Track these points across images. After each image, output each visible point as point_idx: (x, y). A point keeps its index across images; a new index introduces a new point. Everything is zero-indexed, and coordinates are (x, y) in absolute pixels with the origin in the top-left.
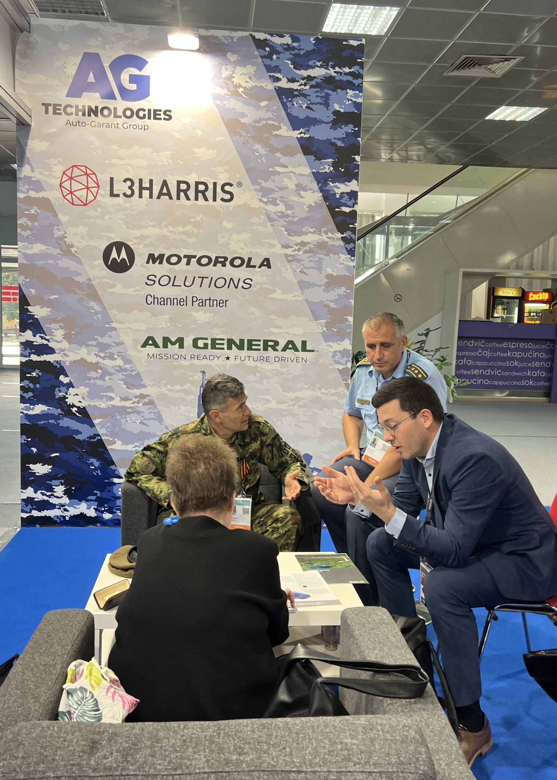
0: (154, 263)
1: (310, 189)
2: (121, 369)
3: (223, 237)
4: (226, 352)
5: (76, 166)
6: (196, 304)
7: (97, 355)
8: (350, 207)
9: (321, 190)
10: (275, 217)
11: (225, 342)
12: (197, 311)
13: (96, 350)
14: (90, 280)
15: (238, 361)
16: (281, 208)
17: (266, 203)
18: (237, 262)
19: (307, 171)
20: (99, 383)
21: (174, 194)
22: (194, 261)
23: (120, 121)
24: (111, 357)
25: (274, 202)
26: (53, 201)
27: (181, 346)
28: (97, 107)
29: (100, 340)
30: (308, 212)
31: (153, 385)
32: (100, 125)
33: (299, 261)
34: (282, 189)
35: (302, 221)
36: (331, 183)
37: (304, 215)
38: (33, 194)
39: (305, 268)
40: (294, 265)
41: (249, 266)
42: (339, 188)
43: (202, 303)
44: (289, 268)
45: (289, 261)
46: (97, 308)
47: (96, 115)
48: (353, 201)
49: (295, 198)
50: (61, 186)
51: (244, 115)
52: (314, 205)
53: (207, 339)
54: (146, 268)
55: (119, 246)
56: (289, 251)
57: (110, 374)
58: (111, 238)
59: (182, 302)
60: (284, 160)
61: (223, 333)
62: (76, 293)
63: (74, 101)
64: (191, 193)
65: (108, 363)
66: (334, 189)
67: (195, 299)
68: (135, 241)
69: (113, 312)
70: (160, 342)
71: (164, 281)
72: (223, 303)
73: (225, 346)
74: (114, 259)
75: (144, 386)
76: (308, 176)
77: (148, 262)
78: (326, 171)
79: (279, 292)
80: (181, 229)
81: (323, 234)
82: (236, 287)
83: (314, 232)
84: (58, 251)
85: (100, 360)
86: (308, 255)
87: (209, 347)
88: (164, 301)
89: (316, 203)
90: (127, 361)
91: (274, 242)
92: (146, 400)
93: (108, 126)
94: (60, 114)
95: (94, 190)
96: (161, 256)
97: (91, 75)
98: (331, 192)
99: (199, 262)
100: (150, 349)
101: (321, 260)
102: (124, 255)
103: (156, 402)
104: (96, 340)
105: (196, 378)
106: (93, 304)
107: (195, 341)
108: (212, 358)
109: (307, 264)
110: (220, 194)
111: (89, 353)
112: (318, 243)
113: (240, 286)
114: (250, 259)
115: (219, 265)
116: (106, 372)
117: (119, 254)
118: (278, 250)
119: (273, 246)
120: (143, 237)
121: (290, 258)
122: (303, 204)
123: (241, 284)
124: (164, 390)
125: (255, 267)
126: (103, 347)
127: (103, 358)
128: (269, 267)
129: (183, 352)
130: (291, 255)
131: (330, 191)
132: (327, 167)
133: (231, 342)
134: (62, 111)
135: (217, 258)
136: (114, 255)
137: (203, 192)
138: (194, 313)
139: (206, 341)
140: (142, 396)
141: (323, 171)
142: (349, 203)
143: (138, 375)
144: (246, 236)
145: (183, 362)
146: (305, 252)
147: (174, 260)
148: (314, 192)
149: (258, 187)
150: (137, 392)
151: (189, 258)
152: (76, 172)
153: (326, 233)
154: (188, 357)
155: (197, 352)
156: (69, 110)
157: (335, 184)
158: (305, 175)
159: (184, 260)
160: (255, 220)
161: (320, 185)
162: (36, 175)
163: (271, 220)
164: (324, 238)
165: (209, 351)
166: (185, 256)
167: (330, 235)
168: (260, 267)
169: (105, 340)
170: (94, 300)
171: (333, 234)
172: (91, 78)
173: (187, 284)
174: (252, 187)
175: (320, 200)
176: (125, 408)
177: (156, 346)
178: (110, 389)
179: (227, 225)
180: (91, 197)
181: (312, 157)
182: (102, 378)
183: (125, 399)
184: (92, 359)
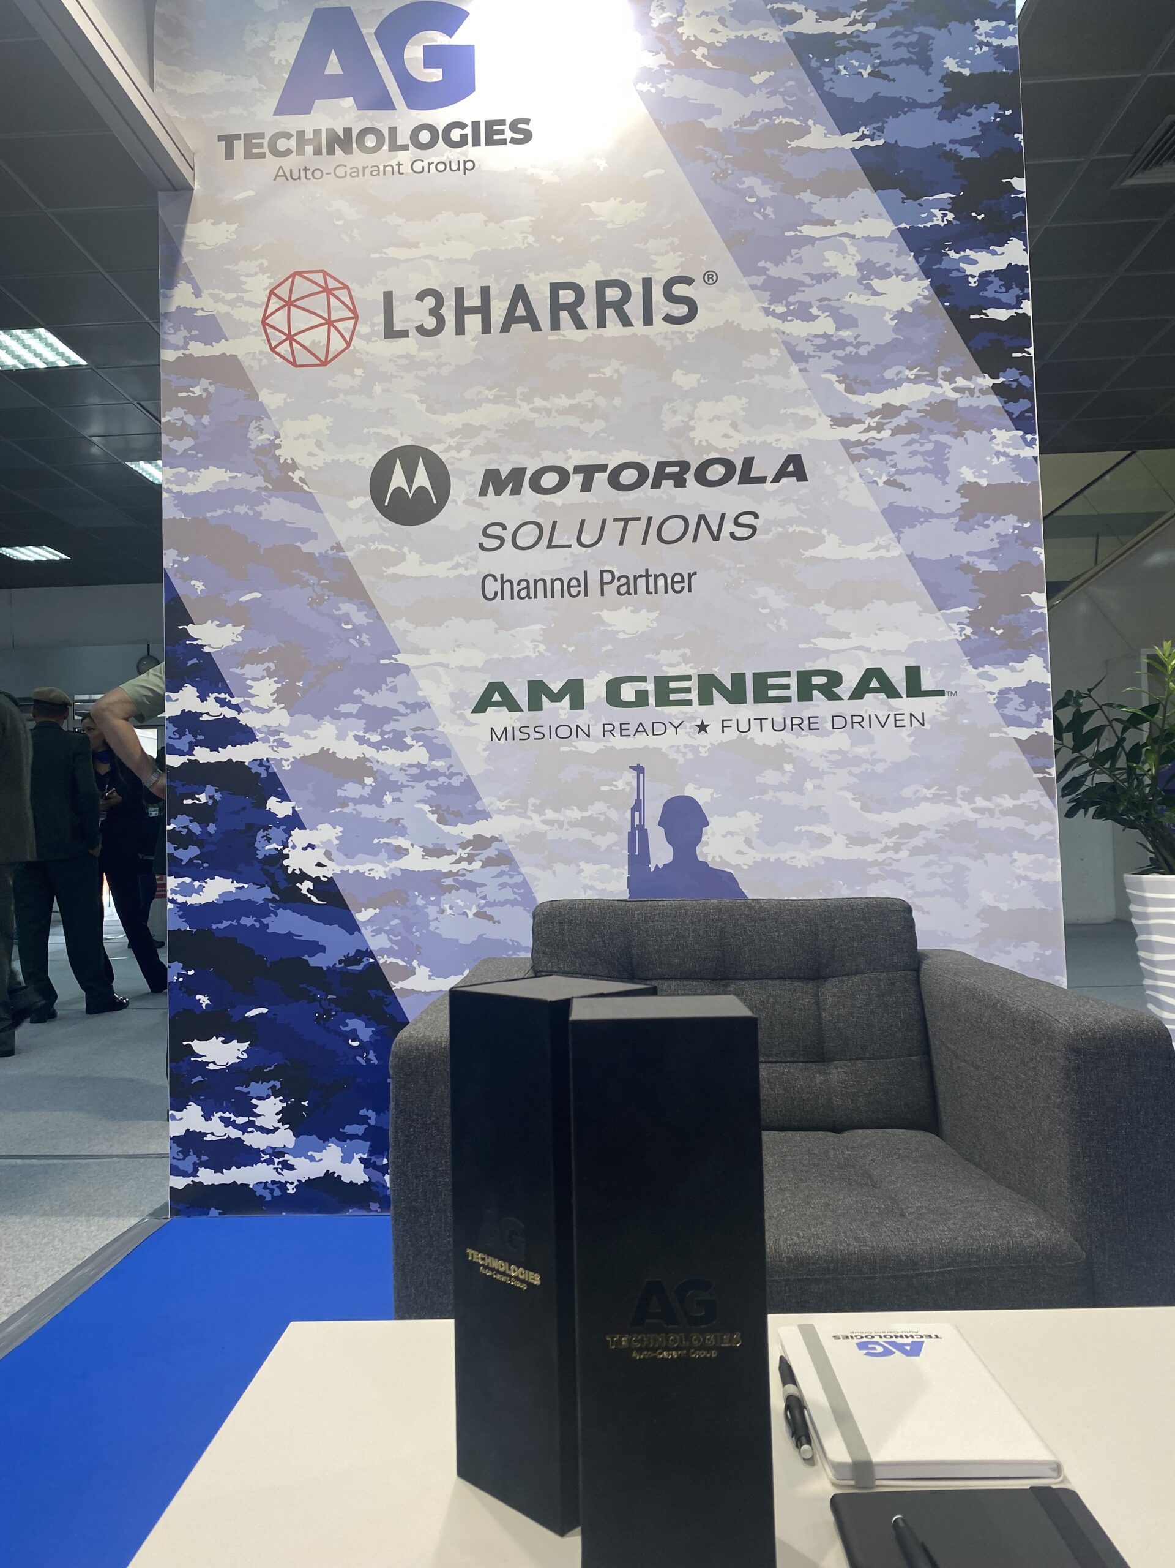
0: (498, 492)
1: (898, 273)
2: (422, 773)
3: (674, 412)
4: (698, 712)
5: (300, 274)
6: (611, 590)
7: (361, 740)
8: (1009, 307)
9: (926, 271)
10: (808, 349)
11: (693, 684)
12: (615, 608)
13: (357, 727)
14: (339, 548)
15: (732, 734)
16: (825, 325)
17: (783, 317)
18: (716, 472)
19: (885, 227)
20: (369, 811)
21: (543, 316)
22: (601, 478)
23: (404, 157)
24: (398, 743)
25: (804, 313)
26: (246, 362)
27: (577, 703)
28: (348, 131)
29: (369, 699)
30: (896, 329)
31: (508, 811)
32: (356, 172)
33: (881, 455)
34: (822, 278)
35: (882, 355)
36: (952, 253)
37: (886, 337)
38: (197, 349)
39: (900, 472)
40: (870, 467)
41: (747, 478)
42: (974, 262)
43: (627, 586)
44: (856, 475)
45: (855, 458)
46: (359, 617)
47: (347, 149)
48: (1016, 291)
49: (857, 299)
50: (264, 323)
51: (712, 111)
52: (910, 310)
53: (643, 679)
54: (479, 506)
55: (409, 456)
56: (853, 433)
57: (396, 787)
58: (388, 438)
59: (574, 587)
60: (824, 206)
61: (685, 659)
62: (305, 584)
63: (293, 123)
64: (588, 311)
65: (391, 758)
66: (961, 265)
67: (607, 577)
68: (452, 441)
69: (398, 627)
70: (521, 696)
71: (527, 536)
72: (682, 582)
73: (694, 696)
74: (399, 490)
75: (485, 815)
76: (890, 240)
77: (483, 492)
78: (935, 223)
79: (832, 540)
80: (564, 402)
81: (940, 382)
82: (716, 538)
83: (917, 380)
84: (259, 481)
85: (370, 752)
86: (907, 438)
87: (652, 700)
88: (528, 589)
89: (915, 304)
90: (439, 750)
91: (812, 412)
92: (491, 852)
93: (376, 171)
94: (262, 156)
95: (345, 326)
96: (517, 474)
97: (333, 58)
98: (955, 274)
99: (614, 481)
100: (499, 717)
101: (941, 448)
102: (422, 479)
103: (517, 855)
104: (358, 699)
105: (620, 784)
106: (347, 608)
107: (613, 689)
108: (659, 729)
109: (903, 460)
110: (661, 306)
111: (341, 736)
112: (930, 404)
113: (725, 533)
114: (748, 462)
115: (668, 484)
116: (385, 784)
117: (410, 478)
118: (824, 431)
119: (807, 422)
120: (469, 431)
121: (858, 450)
122: (884, 310)
123: (729, 527)
124: (536, 822)
125: (762, 480)
126: (375, 718)
127: (377, 746)
128: (801, 476)
129: (582, 717)
130: (858, 443)
131: (951, 271)
132: (939, 214)
133: (708, 686)
134: (266, 149)
135: (661, 466)
136: (398, 479)
137: (618, 306)
138: (606, 615)
139: (642, 686)
140: (480, 842)
141: (928, 225)
142: (1005, 298)
143: (468, 787)
144: (733, 404)
145: (583, 745)
146: (896, 431)
147: (549, 480)
148: (908, 278)
149: (759, 280)
150: (467, 831)
151: (588, 472)
152: (302, 287)
153: (950, 378)
154: (597, 731)
155: (618, 715)
156: (282, 144)
157: (962, 254)
158: (881, 239)
159: (577, 480)
160: (756, 361)
161: (922, 260)
162: (206, 305)
163: (798, 356)
164: (946, 390)
165: (652, 712)
166: (578, 469)
167: (960, 382)
168: (776, 480)
169: (381, 699)
170: (351, 600)
171: (969, 379)
172: (334, 66)
173: (586, 539)
174: (745, 281)
175: (925, 297)
176: (437, 875)
177: (512, 705)
178: (396, 827)
179: (684, 379)
180: (337, 344)
181: (898, 194)
182: (376, 799)
183: (435, 851)
184: (349, 749)
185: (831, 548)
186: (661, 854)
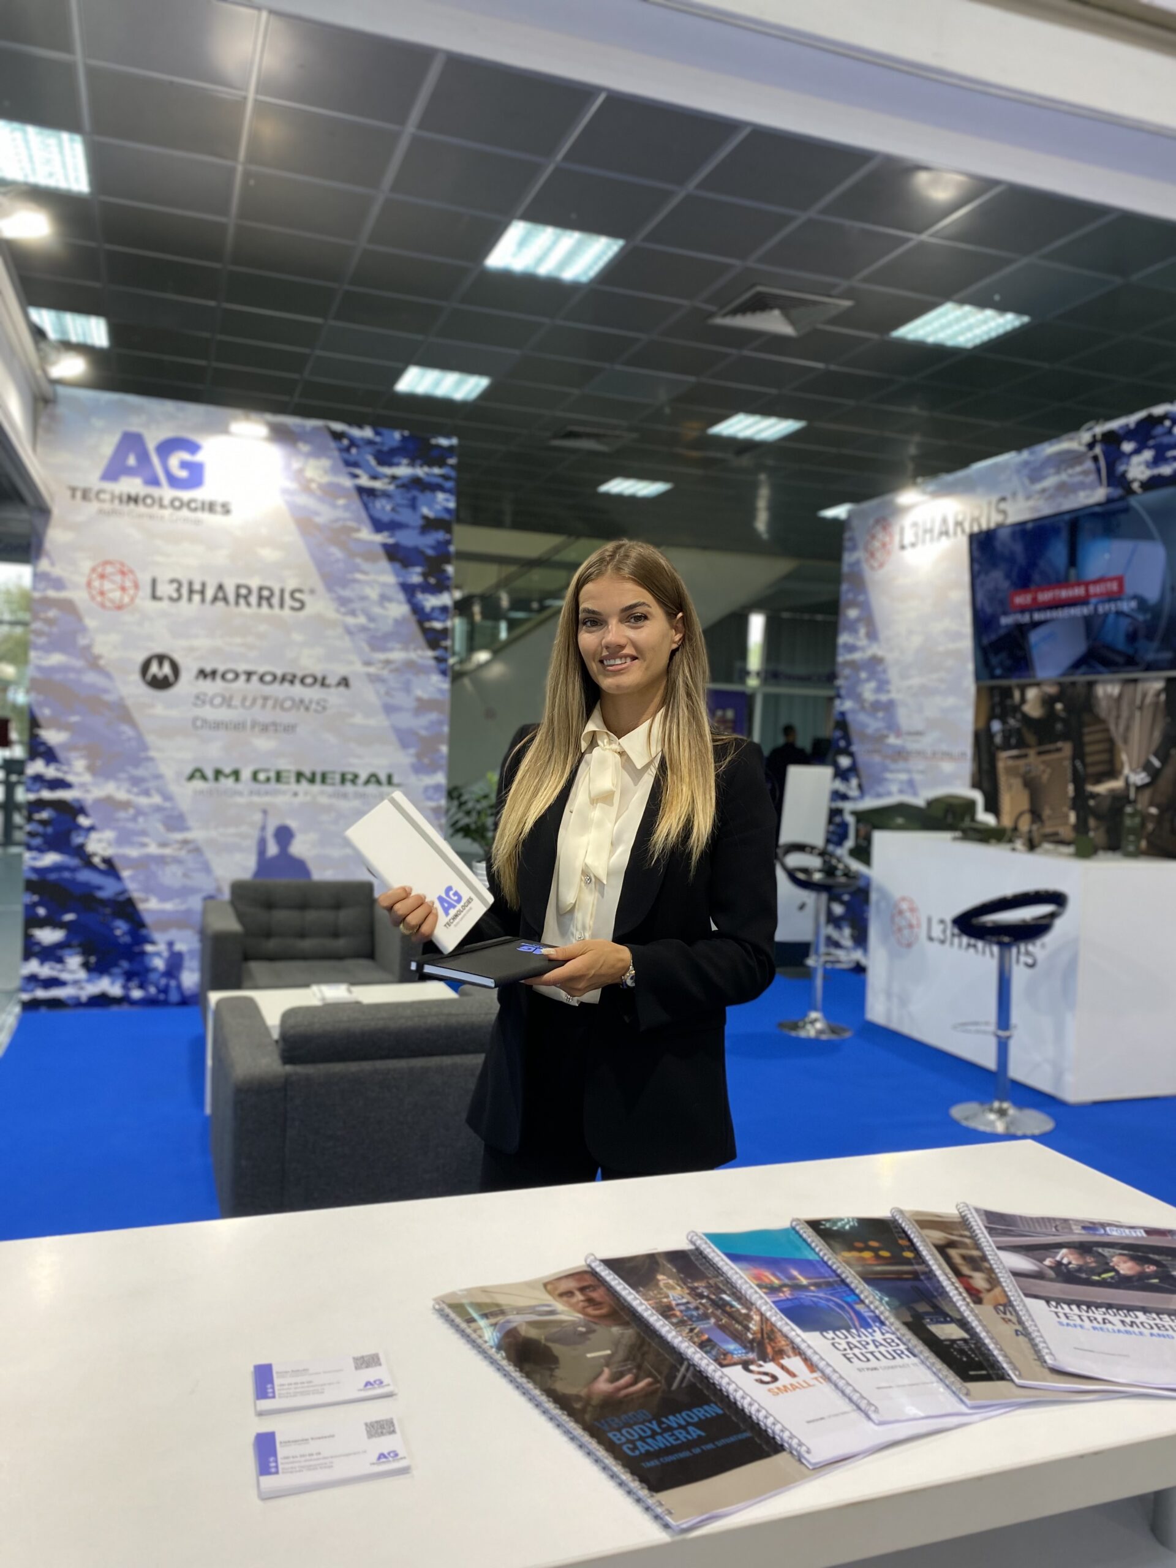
0: (205, 679)
2: (158, 809)
3: (292, 650)
4: (294, 787)
5: (108, 562)
6: (256, 729)
7: (128, 791)
9: (409, 602)
10: (354, 630)
11: (293, 775)
12: (258, 738)
13: (127, 785)
16: (362, 620)
17: (344, 614)
18: (309, 680)
19: (393, 580)
20: (130, 825)
21: (232, 599)
22: (255, 678)
24: (147, 793)
25: (353, 613)
27: (237, 780)
28: (137, 495)
29: (135, 771)
30: (393, 626)
31: (200, 828)
33: (383, 681)
34: (363, 599)
35: (387, 636)
36: (419, 595)
37: (388, 629)
40: (378, 686)
41: (323, 685)
42: (429, 600)
43: (265, 729)
44: (371, 690)
45: (372, 681)
46: (130, 733)
47: (137, 504)
49: (377, 610)
50: (88, 585)
51: (317, 514)
52: (400, 619)
53: (269, 771)
54: (195, 684)
55: (161, 657)
56: (372, 670)
57: (145, 814)
58: (153, 647)
59: (239, 726)
60: (366, 566)
61: (290, 764)
62: (104, 715)
63: (109, 486)
64: (253, 599)
65: (143, 801)
66: (423, 601)
67: (255, 723)
68: (182, 655)
69: (150, 739)
70: (210, 774)
71: (218, 701)
72: (290, 729)
73: (293, 780)
74: (154, 674)
75: (189, 829)
76: (395, 585)
77: (197, 678)
78: (414, 581)
79: (359, 716)
80: (239, 640)
82: (307, 711)
84: (82, 663)
86: (394, 675)
87: (273, 780)
88: (217, 725)
89: (402, 617)
90: (167, 797)
91: (354, 660)
92: (191, 846)
94: (91, 500)
95: (132, 591)
96: (214, 673)
97: (132, 457)
98: (421, 606)
99: (261, 679)
100: (198, 784)
101: (409, 680)
102: (166, 669)
103: (204, 849)
104: (128, 772)
105: (255, 818)
106: (124, 728)
107: (255, 774)
108: (276, 794)
110: (289, 602)
111: (119, 789)
113: (311, 709)
114: (324, 678)
115: (287, 683)
116: (139, 812)
117: (160, 668)
118: (359, 668)
119: (352, 663)
120: (191, 649)
121: (372, 678)
122: (388, 617)
123: (313, 707)
124: (213, 834)
125: (330, 686)
126: (136, 781)
127: (136, 794)
128: (348, 688)
129: (239, 787)
130: (373, 675)
131: (419, 604)
132: (416, 577)
133: (299, 776)
134: (93, 497)
135: (284, 675)
136: (154, 669)
137: (268, 599)
138: (253, 741)
139: (268, 775)
140: (185, 842)
143: (181, 815)
144: (320, 650)
145: (239, 799)
147: (230, 676)
148: (400, 603)
149: (334, 596)
150: (179, 836)
151: (249, 674)
152: (109, 569)
154: (246, 793)
155: (256, 786)
157: (425, 596)
158: (390, 586)
159: (243, 678)
160: (330, 632)
163: (349, 634)
164: (413, 655)
165: (273, 785)
166: (244, 672)
168: (336, 688)
169: (140, 772)
170: (128, 725)
172: (131, 461)
173: (246, 705)
174: (327, 595)
176: (164, 855)
177: (204, 777)
179: (296, 637)
180: (127, 600)
181: (398, 565)
182: (134, 819)
183: (163, 844)
184: (122, 795)
185: (359, 719)
186: (272, 850)
